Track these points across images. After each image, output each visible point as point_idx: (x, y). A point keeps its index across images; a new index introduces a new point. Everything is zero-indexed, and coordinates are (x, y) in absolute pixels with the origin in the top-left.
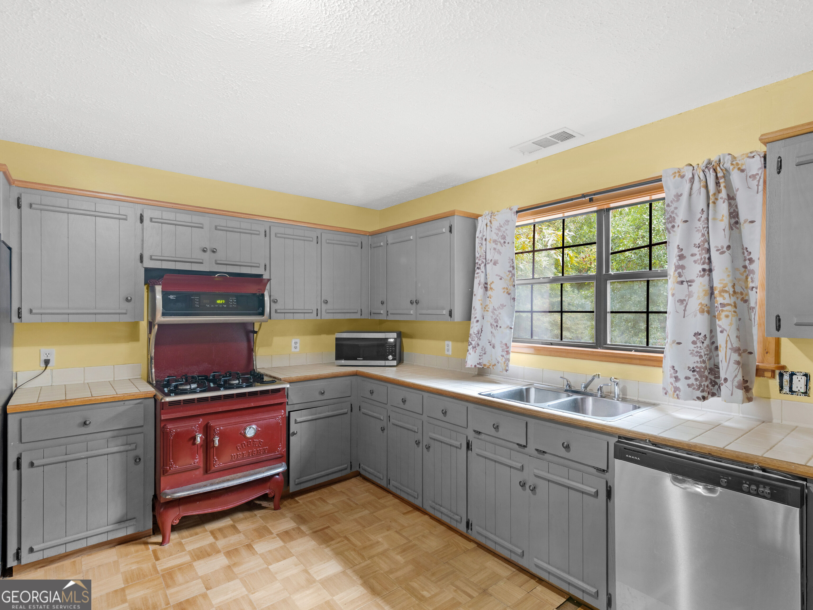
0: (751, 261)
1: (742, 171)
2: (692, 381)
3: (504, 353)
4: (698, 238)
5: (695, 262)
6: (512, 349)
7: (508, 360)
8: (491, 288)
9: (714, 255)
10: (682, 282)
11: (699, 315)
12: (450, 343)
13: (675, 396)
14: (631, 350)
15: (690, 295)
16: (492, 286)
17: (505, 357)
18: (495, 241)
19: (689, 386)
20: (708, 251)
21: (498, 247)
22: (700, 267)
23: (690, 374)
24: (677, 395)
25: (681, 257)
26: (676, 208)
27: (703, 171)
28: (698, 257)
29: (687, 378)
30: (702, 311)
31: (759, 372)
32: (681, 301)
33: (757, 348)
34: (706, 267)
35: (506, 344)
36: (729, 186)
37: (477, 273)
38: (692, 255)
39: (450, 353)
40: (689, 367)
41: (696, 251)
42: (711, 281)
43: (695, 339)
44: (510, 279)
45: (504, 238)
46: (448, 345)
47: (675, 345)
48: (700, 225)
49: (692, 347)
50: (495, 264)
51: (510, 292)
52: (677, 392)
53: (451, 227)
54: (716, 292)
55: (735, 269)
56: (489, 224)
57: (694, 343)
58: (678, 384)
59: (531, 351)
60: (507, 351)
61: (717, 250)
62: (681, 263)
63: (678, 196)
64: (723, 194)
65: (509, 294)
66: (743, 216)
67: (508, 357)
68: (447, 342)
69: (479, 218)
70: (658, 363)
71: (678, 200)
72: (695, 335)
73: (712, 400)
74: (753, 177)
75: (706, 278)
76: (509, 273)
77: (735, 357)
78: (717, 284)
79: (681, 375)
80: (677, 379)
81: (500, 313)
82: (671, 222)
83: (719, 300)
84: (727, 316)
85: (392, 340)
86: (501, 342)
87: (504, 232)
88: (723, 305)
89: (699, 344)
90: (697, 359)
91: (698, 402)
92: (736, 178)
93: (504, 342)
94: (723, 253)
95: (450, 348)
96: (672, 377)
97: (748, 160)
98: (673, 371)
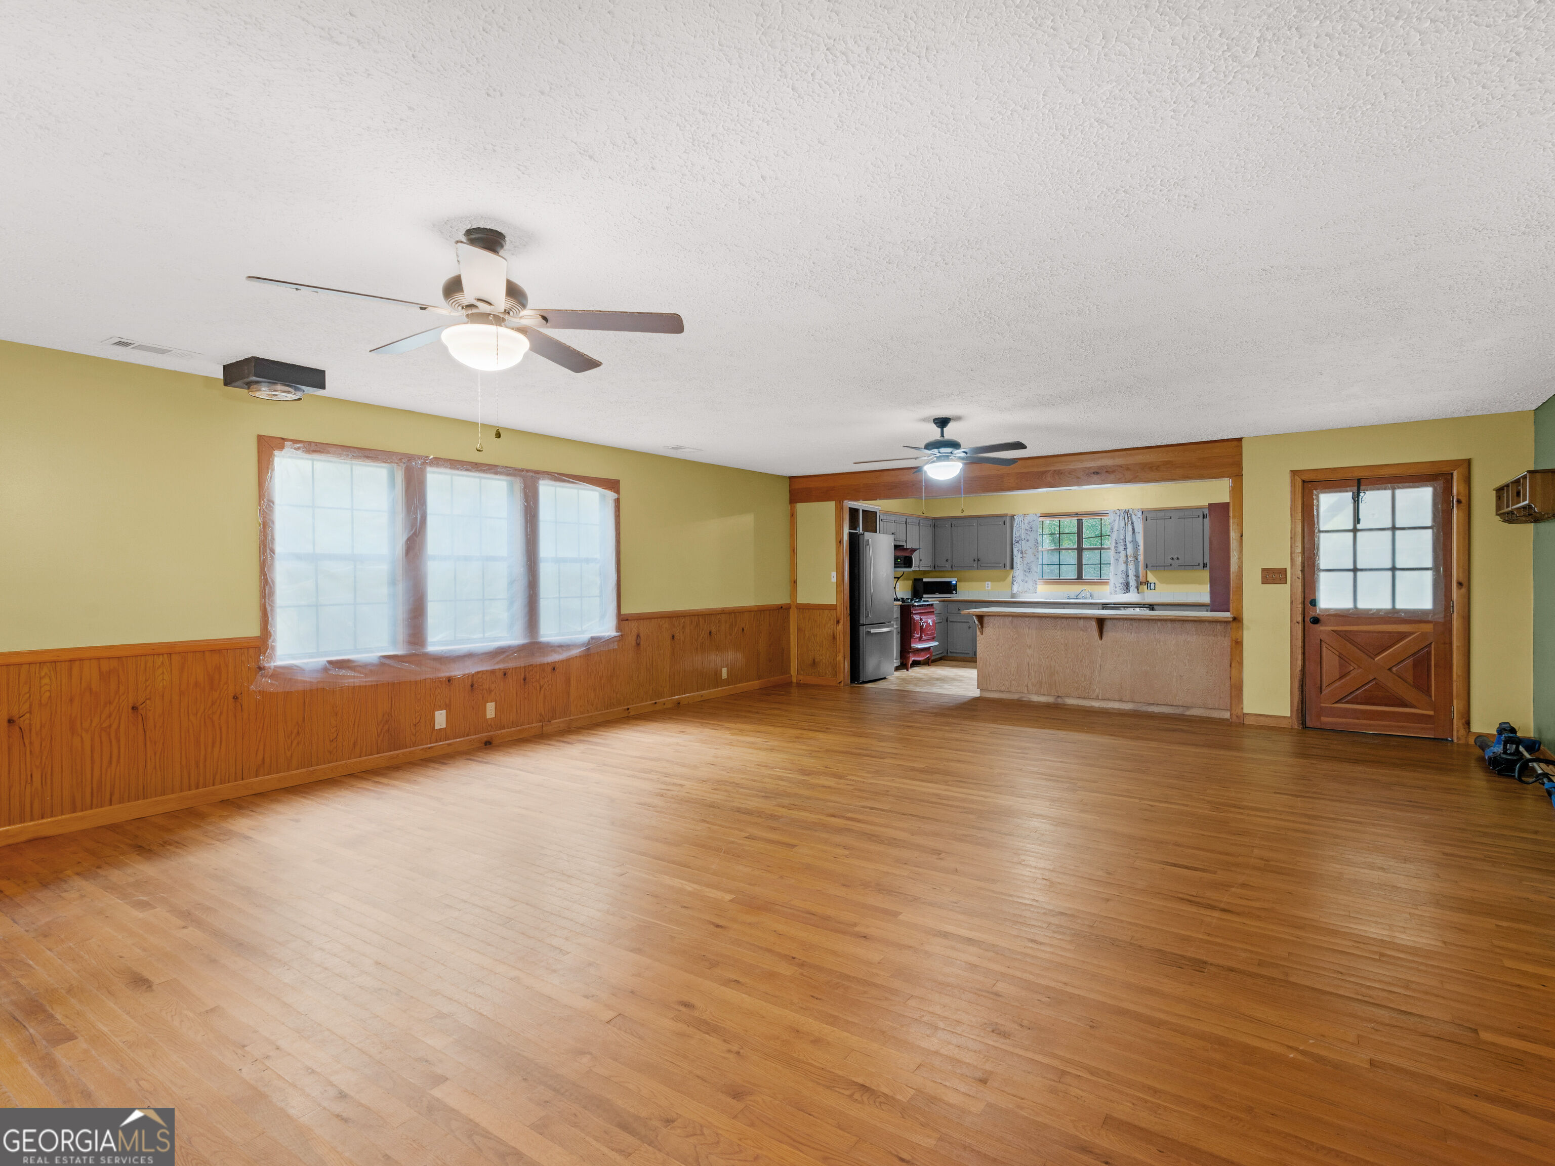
0: (1139, 546)
1: (1136, 515)
3: (1034, 585)
4: (1122, 537)
5: (1121, 545)
6: (1038, 583)
7: (1036, 588)
8: (1025, 553)
10: (1117, 553)
12: (990, 583)
13: (1115, 593)
14: (1093, 582)
15: (1120, 557)
16: (1025, 551)
18: (1026, 530)
19: (1122, 589)
20: (1126, 542)
21: (1029, 533)
25: (1116, 543)
26: (1113, 524)
27: (1122, 512)
28: (1121, 543)
29: (1122, 586)
30: (1123, 563)
31: (1141, 583)
32: (1117, 559)
33: (1141, 576)
34: (1125, 547)
35: (1035, 580)
36: (1132, 520)
37: (1015, 545)
39: (990, 588)
40: (1120, 583)
41: (1121, 541)
42: (1126, 552)
43: (1122, 573)
44: (1035, 549)
45: (1031, 528)
46: (988, 584)
47: (1115, 575)
48: (1123, 532)
49: (1121, 576)
50: (1028, 541)
51: (1035, 555)
53: (1004, 522)
54: (1129, 556)
55: (1134, 548)
56: (1022, 521)
58: (1116, 589)
59: (1042, 583)
61: (1128, 542)
62: (1116, 545)
63: (1115, 520)
64: (1130, 522)
66: (1136, 530)
68: (987, 583)
69: (1015, 517)
70: (1106, 583)
72: (1122, 571)
73: (1127, 594)
74: (1139, 518)
76: (1034, 546)
77: (1135, 578)
78: (1128, 553)
79: (1117, 586)
81: (1031, 566)
83: (1130, 559)
84: (1132, 565)
85: (954, 582)
86: (1032, 579)
87: (1032, 525)
88: (1130, 561)
89: (1124, 575)
90: (1125, 580)
91: (1124, 595)
92: (1133, 517)
94: (1130, 543)
95: (990, 586)
96: (1114, 587)
97: (1138, 512)
98: (1114, 585)
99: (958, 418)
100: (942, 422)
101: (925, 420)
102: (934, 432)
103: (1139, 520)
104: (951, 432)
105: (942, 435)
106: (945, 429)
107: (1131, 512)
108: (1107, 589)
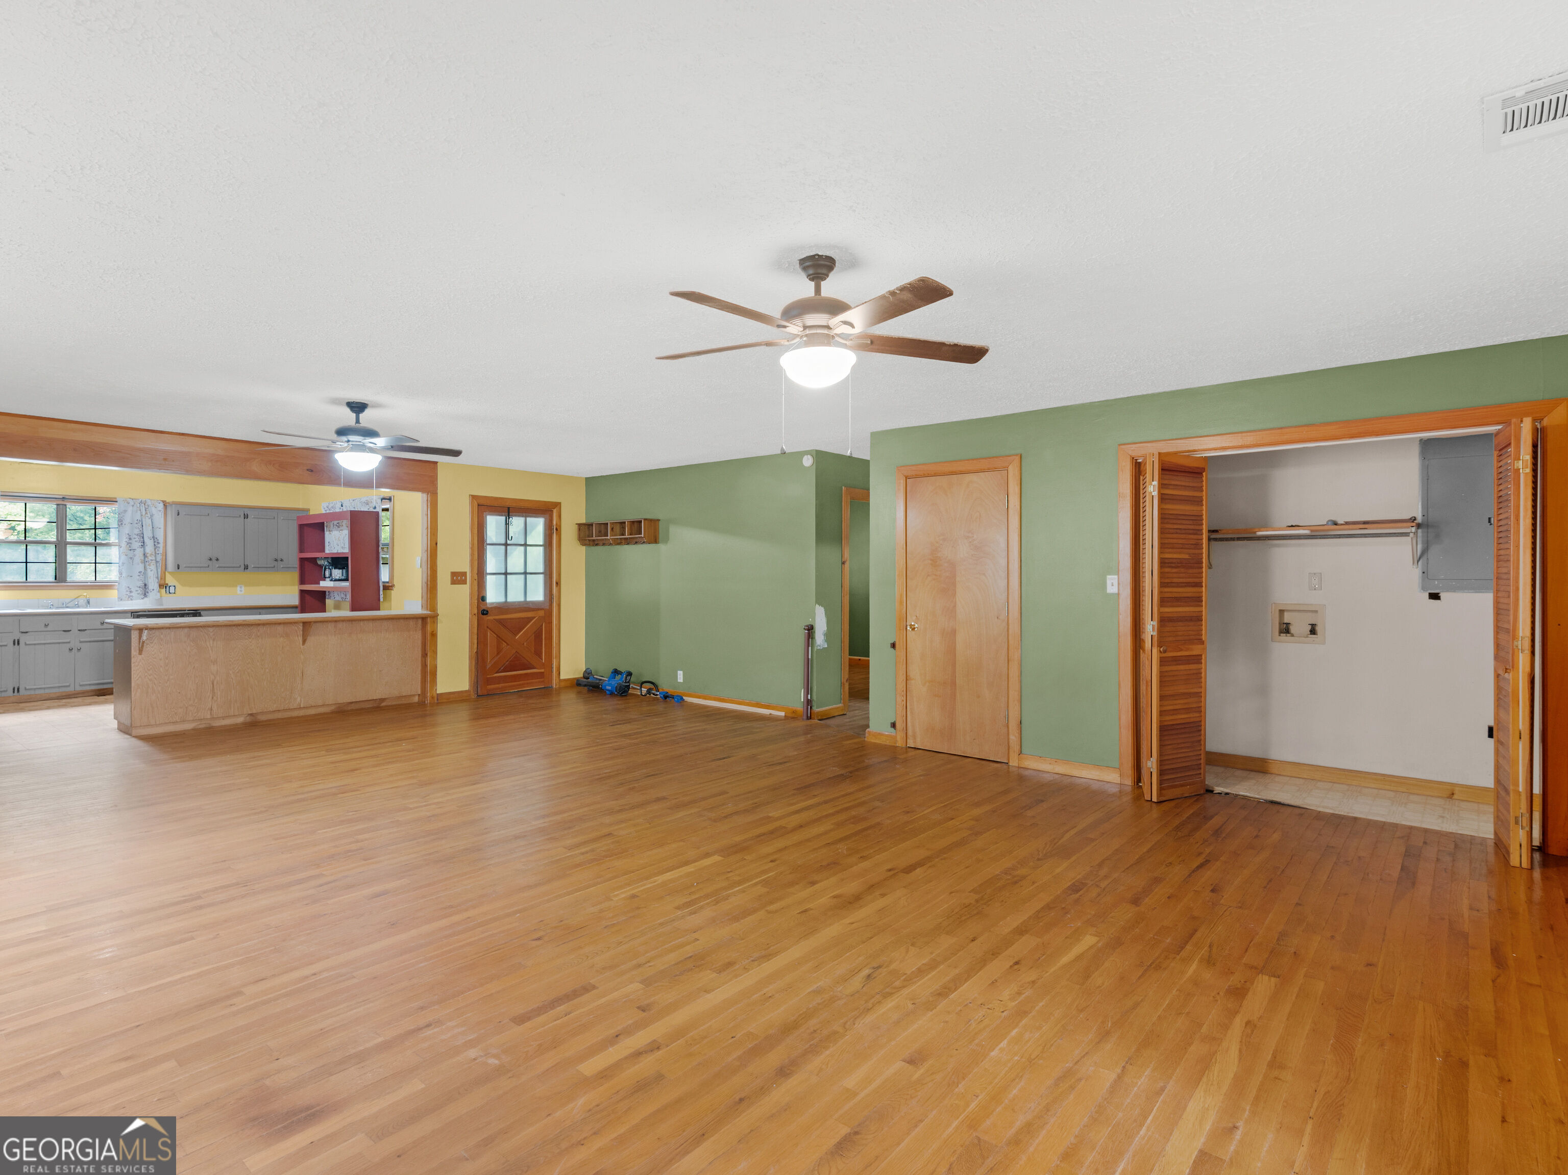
0: (158, 543)
1: (156, 508)
2: (139, 592)
4: (136, 532)
5: (136, 541)
9: (146, 540)
10: (131, 550)
11: (140, 564)
13: (130, 599)
14: (88, 583)
15: (134, 556)
19: (138, 594)
20: (142, 537)
22: (140, 544)
23: (138, 589)
25: (130, 539)
26: (123, 516)
27: (140, 504)
28: (137, 539)
29: (137, 591)
30: (142, 563)
31: (161, 586)
32: (131, 558)
34: (142, 544)
36: (150, 512)
38: (134, 538)
40: (137, 586)
41: (137, 536)
43: (139, 574)
47: (129, 577)
48: (138, 526)
54: (148, 555)
55: (154, 546)
57: (139, 576)
58: (127, 595)
61: (149, 538)
62: (130, 541)
63: (125, 511)
64: (148, 515)
66: (156, 525)
71: (125, 513)
72: (139, 572)
73: (145, 600)
74: (160, 511)
75: (143, 548)
77: (156, 580)
78: (147, 551)
79: (133, 590)
80: (131, 592)
82: (120, 522)
83: (150, 558)
84: (153, 565)
88: (151, 560)
89: (141, 576)
90: (141, 582)
91: (142, 600)
92: (152, 508)
94: (151, 539)
96: (127, 591)
97: (158, 504)
98: (128, 589)
99: (377, 406)
100: (358, 407)
101: (335, 401)
102: (348, 418)
103: (160, 513)
104: (368, 418)
105: (358, 421)
106: (361, 415)
107: (150, 503)
108: (114, 594)
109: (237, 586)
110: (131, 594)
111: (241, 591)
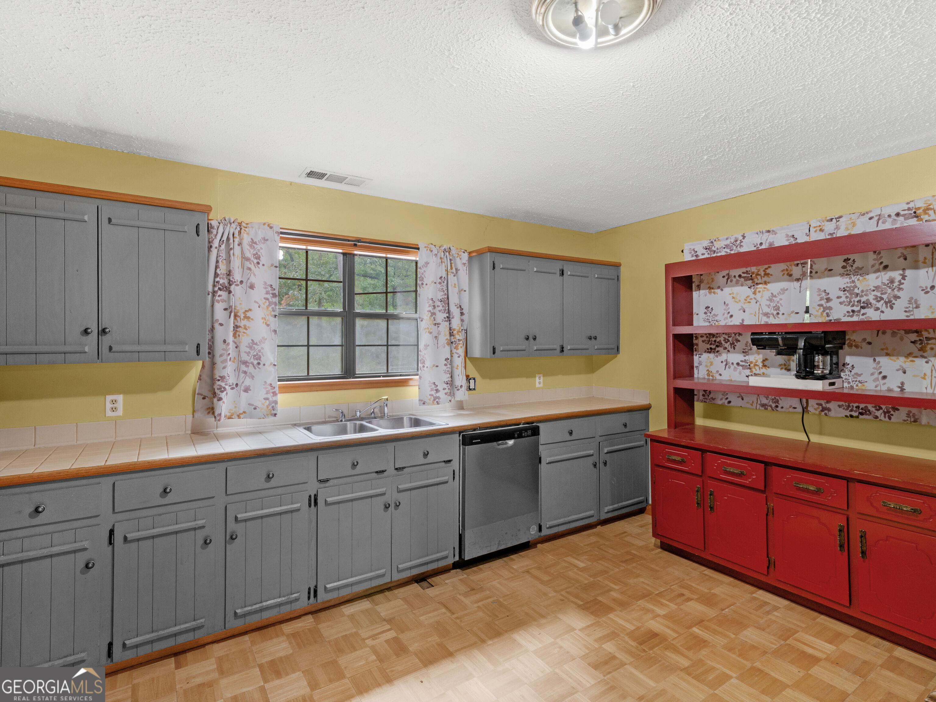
0: (462, 314)
1: (460, 259)
3: (270, 396)
4: (442, 296)
5: (440, 311)
6: (277, 391)
7: (276, 402)
8: (247, 317)
9: (452, 308)
10: (435, 324)
11: (445, 346)
12: (120, 398)
13: (435, 403)
14: (379, 377)
15: (439, 333)
16: (248, 314)
17: (271, 399)
19: (446, 394)
20: (448, 305)
21: (252, 267)
22: (444, 315)
23: (445, 386)
24: (437, 402)
26: (425, 271)
27: (444, 252)
28: (441, 308)
29: (444, 389)
30: (448, 345)
32: (436, 337)
34: (448, 315)
35: (271, 384)
36: (455, 266)
37: (219, 296)
38: (438, 306)
39: (120, 412)
40: (444, 382)
41: (441, 303)
42: (451, 324)
43: (445, 362)
44: (267, 308)
45: (258, 258)
46: (114, 402)
47: (435, 368)
48: (444, 286)
49: (445, 368)
51: (268, 323)
52: (437, 400)
53: (197, 228)
54: (455, 332)
56: (236, 235)
57: (446, 365)
60: (273, 393)
61: (456, 306)
62: (434, 310)
63: (427, 264)
64: (454, 270)
65: (268, 325)
67: (274, 398)
68: (109, 398)
70: (403, 383)
71: (426, 267)
72: (446, 359)
74: (464, 264)
75: (448, 322)
76: (265, 300)
78: (454, 327)
79: (440, 388)
80: (437, 391)
81: (262, 348)
82: (420, 281)
83: (456, 336)
84: (461, 347)
86: (265, 382)
87: (259, 250)
88: (459, 340)
89: (449, 366)
90: (448, 375)
92: (458, 262)
93: (269, 382)
94: (457, 308)
95: (120, 405)
96: (432, 390)
97: (462, 253)
98: (433, 386)
103: (465, 268)
107: (454, 252)
109: (535, 377)
110: (438, 395)
111: (540, 383)
